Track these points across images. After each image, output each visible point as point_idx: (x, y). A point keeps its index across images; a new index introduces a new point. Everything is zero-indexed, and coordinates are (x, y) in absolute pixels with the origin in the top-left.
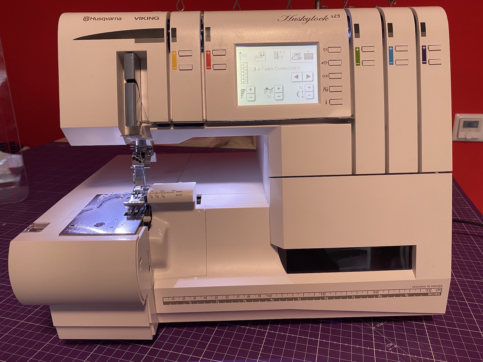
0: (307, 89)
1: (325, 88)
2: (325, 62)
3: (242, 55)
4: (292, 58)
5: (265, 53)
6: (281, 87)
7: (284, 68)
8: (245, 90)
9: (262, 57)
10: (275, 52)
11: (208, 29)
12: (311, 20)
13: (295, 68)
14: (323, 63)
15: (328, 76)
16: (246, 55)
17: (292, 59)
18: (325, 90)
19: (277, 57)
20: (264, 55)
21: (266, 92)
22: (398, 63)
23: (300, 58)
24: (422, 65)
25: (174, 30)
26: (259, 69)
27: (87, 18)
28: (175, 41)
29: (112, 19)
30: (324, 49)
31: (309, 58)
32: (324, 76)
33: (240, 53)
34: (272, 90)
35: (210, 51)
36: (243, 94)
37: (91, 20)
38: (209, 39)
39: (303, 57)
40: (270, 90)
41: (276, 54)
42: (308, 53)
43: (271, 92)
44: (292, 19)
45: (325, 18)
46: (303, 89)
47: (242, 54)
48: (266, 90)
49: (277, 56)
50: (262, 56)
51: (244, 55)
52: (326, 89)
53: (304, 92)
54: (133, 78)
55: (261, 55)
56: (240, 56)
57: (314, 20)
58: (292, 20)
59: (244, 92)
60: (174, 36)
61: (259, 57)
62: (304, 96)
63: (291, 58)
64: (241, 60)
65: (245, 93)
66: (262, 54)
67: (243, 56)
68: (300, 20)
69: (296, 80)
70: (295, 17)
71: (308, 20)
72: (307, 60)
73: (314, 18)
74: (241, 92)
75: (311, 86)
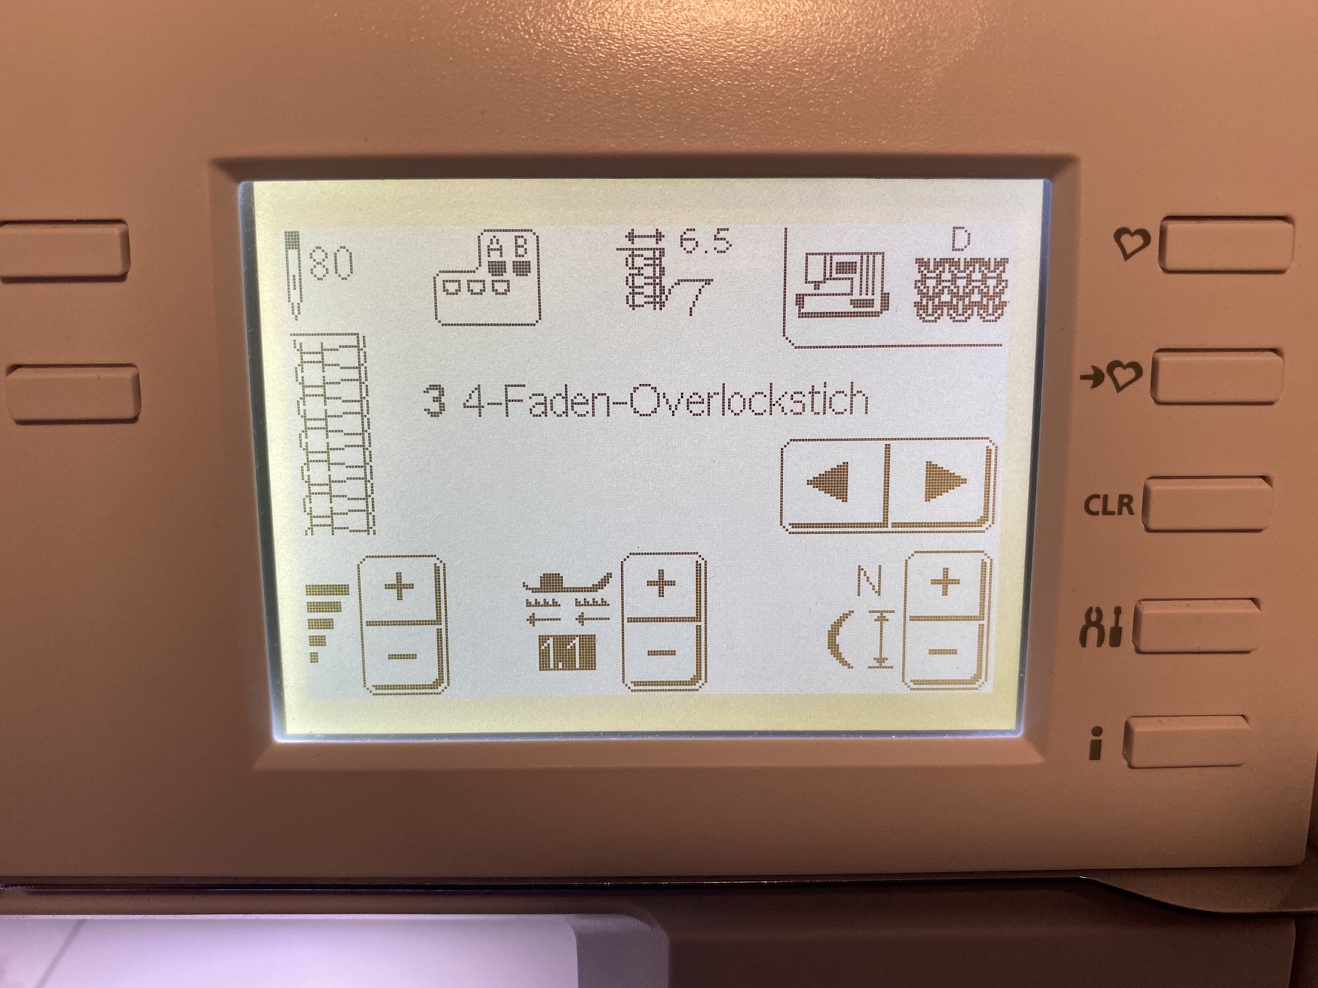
0: (928, 599)
1: (1094, 617)
3: (307, 263)
4: (800, 299)
5: (531, 246)
6: (681, 571)
7: (716, 402)
8: (343, 590)
9: (501, 287)
10: (631, 236)
13: (819, 399)
14: (1096, 378)
15: (1137, 505)
16: (343, 257)
17: (792, 309)
18: (1093, 633)
19: (649, 290)
20: (522, 268)
21: (540, 612)
23: (870, 303)
26: (474, 402)
30: (1125, 239)
31: (960, 308)
32: (1096, 505)
33: (292, 240)
34: (598, 596)
36: (328, 624)
39: (903, 293)
40: (581, 596)
41: (639, 262)
42: (956, 256)
43: (589, 612)
46: (891, 599)
47: (306, 244)
48: (541, 597)
49: (656, 281)
50: (509, 274)
51: (330, 263)
52: (1108, 622)
53: (895, 620)
55: (497, 268)
56: (294, 270)
59: (336, 607)
61: (477, 287)
62: (893, 653)
63: (791, 299)
64: (296, 311)
65: (345, 621)
66: (509, 258)
67: (320, 271)
69: (825, 507)
72: (945, 328)
74: (312, 607)
75: (966, 569)
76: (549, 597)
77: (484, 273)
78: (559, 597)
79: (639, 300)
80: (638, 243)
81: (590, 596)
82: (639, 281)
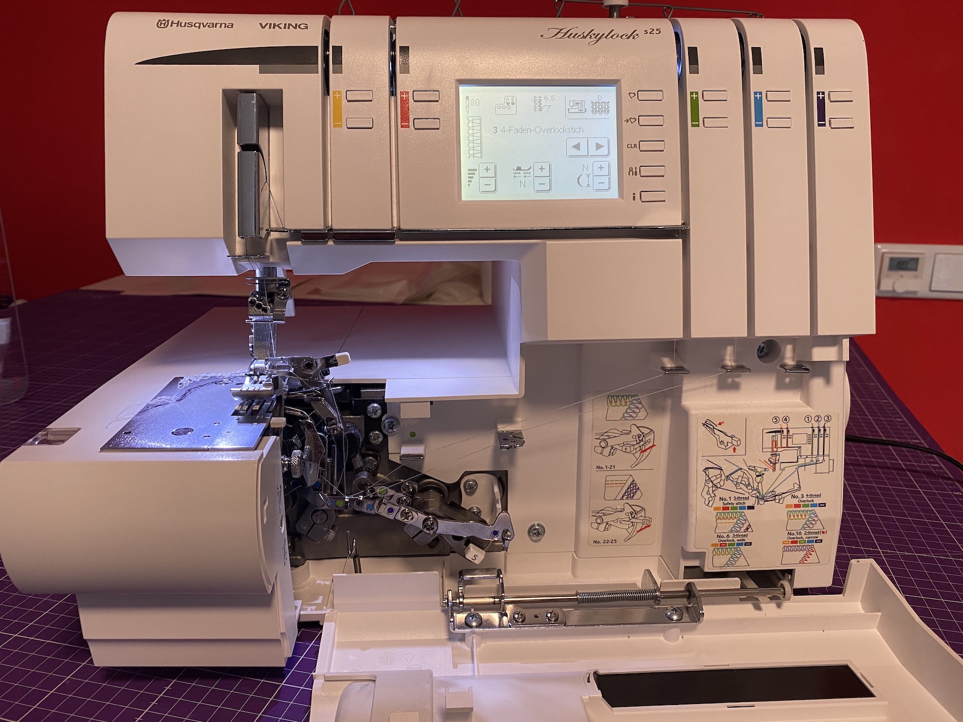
0: (597, 172)
1: (631, 169)
2: (631, 120)
3: (470, 103)
4: (569, 110)
5: (515, 100)
6: (546, 166)
7: (552, 130)
8: (476, 170)
9: (509, 107)
10: (535, 97)
11: (405, 50)
12: (606, 37)
13: (573, 129)
14: (628, 121)
15: (638, 146)
16: (477, 101)
17: (567, 111)
18: (631, 172)
19: (538, 108)
20: (513, 104)
21: (516, 175)
22: (772, 123)
23: (583, 110)
24: (817, 128)
25: (338, 50)
26: (503, 130)
27: (163, 22)
28: (339, 71)
29: (214, 25)
30: (631, 94)
31: (600, 111)
32: (629, 146)
33: (467, 98)
35: (407, 93)
36: (472, 178)
37: (171, 26)
38: (406, 70)
39: (589, 109)
40: (525, 172)
41: (536, 102)
42: (599, 101)
43: (527, 175)
44: (568, 34)
45: (633, 35)
46: (590, 171)
47: (470, 99)
49: (540, 106)
50: (510, 105)
51: (475, 103)
52: (634, 170)
53: (591, 176)
54: (254, 142)
55: (508, 104)
56: (467, 104)
57: (612, 37)
58: (569, 37)
59: (474, 174)
60: (338, 60)
61: (504, 107)
62: (591, 184)
63: (567, 109)
64: (468, 112)
65: (476, 177)
66: (511, 102)
67: (473, 104)
68: (584, 37)
69: (575, 152)
70: (574, 32)
71: (598, 38)
72: (597, 115)
73: (610, 35)
74: (469, 174)
75: (605, 165)
76: (518, 172)
77: (505, 104)
78: (520, 171)
79: (536, 110)
80: (536, 99)
81: (527, 172)
82: (536, 106)
